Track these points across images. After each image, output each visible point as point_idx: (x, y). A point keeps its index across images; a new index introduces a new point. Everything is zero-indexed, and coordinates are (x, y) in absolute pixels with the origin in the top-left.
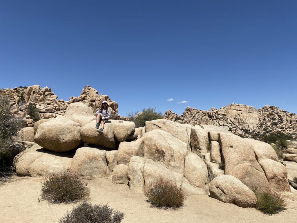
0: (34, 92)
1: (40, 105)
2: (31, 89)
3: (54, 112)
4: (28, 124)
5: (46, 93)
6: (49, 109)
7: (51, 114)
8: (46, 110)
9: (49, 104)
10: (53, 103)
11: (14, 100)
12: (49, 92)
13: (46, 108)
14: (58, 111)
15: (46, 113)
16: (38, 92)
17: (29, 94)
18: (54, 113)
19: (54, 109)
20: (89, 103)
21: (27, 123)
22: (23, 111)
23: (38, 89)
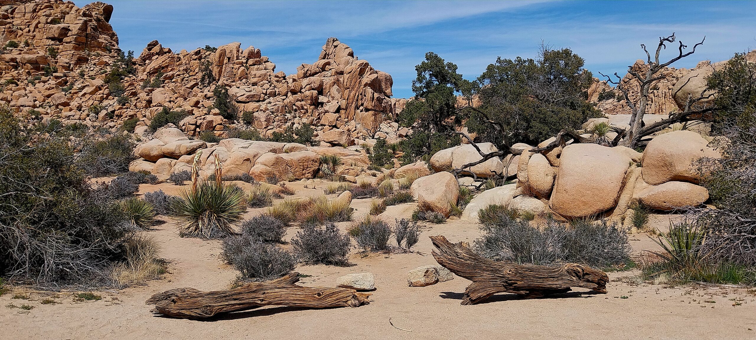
0: (229, 58)
1: (239, 88)
2: (223, 54)
3: (264, 100)
4: (216, 125)
5: (251, 62)
6: (253, 96)
7: (257, 104)
8: (248, 97)
9: (254, 84)
10: (262, 83)
11: (195, 77)
12: (256, 59)
13: (249, 94)
14: (271, 98)
15: (248, 102)
16: (235, 58)
17: (220, 64)
18: (264, 103)
19: (262, 95)
20: (332, 78)
21: (214, 124)
22: (211, 99)
23: (235, 52)
